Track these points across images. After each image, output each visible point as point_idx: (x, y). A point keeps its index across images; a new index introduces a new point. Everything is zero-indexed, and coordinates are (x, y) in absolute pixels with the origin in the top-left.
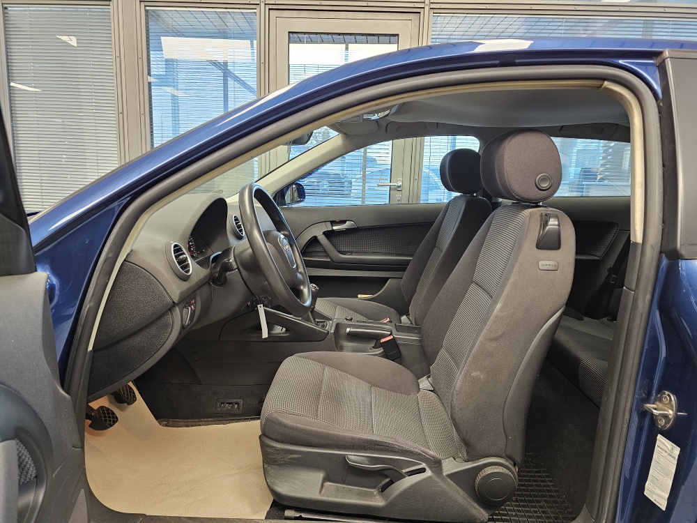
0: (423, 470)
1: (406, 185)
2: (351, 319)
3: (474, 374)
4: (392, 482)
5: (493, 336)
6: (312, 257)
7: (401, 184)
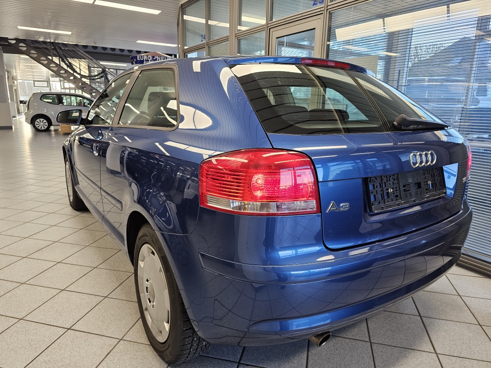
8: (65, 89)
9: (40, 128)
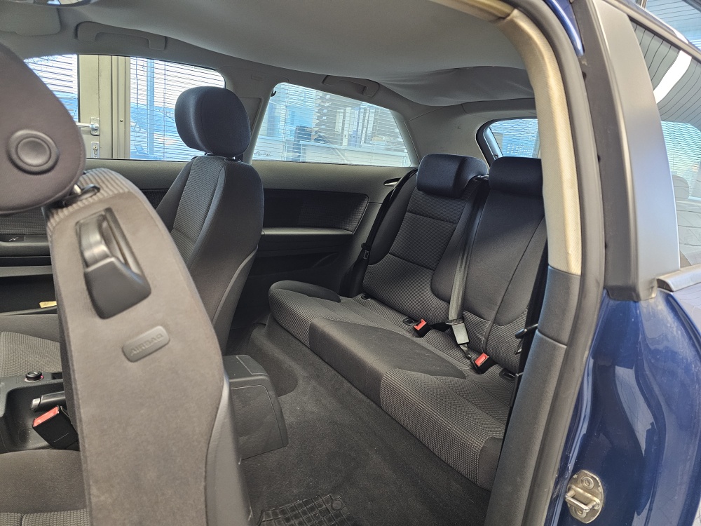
1: (106, 129)
7: (97, 125)
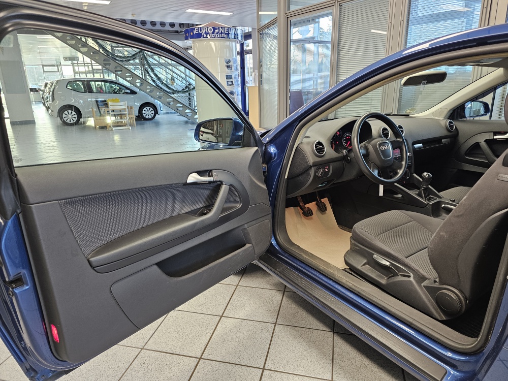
0: (409, 277)
2: (454, 201)
3: (442, 233)
4: (393, 276)
5: (456, 214)
6: (473, 157)
8: (80, 73)
9: (68, 121)
